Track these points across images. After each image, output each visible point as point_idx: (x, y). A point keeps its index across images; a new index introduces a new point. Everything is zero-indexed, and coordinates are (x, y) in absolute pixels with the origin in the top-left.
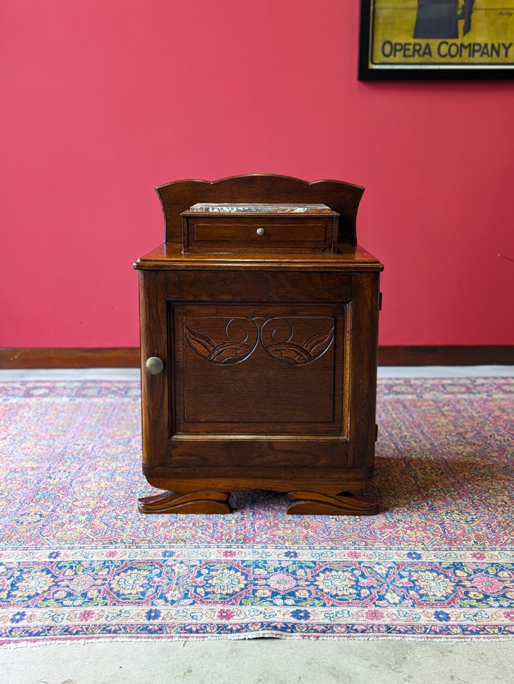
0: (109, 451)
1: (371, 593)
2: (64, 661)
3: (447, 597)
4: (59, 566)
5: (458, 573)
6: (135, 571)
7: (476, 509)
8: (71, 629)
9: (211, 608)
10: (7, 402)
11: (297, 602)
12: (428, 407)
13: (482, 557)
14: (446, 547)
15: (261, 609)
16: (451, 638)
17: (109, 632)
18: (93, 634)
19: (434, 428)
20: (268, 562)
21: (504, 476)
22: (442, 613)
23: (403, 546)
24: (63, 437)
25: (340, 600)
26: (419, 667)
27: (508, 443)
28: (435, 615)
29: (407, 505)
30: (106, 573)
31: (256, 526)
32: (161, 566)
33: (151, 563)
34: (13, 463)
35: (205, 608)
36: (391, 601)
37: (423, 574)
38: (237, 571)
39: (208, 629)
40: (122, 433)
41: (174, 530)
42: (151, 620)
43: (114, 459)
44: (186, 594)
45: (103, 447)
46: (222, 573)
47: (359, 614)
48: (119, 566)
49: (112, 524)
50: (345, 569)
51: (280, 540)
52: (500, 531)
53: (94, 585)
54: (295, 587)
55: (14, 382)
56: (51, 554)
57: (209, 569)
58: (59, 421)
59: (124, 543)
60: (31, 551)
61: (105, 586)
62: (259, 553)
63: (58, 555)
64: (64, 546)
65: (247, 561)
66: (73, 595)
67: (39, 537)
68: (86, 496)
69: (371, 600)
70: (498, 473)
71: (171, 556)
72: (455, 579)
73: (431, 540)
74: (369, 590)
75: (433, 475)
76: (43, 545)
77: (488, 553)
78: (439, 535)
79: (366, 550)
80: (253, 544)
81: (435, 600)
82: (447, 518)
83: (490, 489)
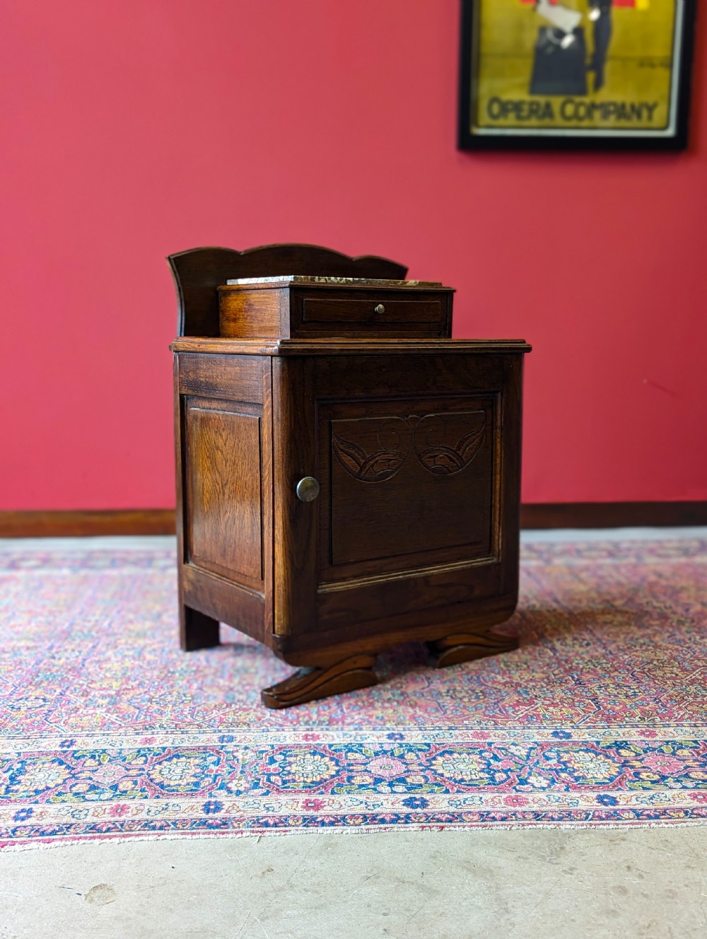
0: (132, 627)
1: (508, 776)
2: (93, 863)
3: (611, 780)
4: (75, 755)
5: (623, 752)
6: (183, 759)
7: (638, 682)
8: (98, 826)
9: (293, 798)
11: (409, 789)
12: (560, 574)
13: (653, 734)
14: (602, 724)
15: (360, 797)
16: (623, 824)
17: (154, 828)
18: (131, 831)
19: (570, 595)
20: (363, 745)
21: (670, 646)
22: (606, 796)
23: (545, 725)
24: (67, 613)
25: (468, 785)
26: (584, 858)
27: (670, 611)
29: (545, 680)
30: (142, 762)
31: (344, 706)
32: (218, 753)
33: (204, 749)
35: (283, 798)
36: (537, 785)
37: (575, 754)
38: (323, 756)
39: (291, 822)
40: (148, 608)
41: (231, 713)
42: (210, 814)
43: (139, 635)
44: (256, 784)
45: (123, 623)
46: (304, 759)
47: (495, 800)
48: (159, 754)
49: (145, 707)
50: (471, 751)
51: (378, 721)
52: (672, 706)
53: (127, 776)
54: (405, 772)
56: (63, 743)
57: (284, 755)
58: (60, 596)
59: (165, 728)
60: (35, 740)
61: (142, 777)
62: (351, 736)
63: (72, 743)
64: (80, 733)
65: (335, 744)
66: (99, 788)
67: (44, 724)
68: (106, 677)
69: (510, 784)
70: (661, 643)
71: (230, 741)
72: (619, 760)
73: (583, 716)
74: (506, 773)
75: (576, 646)
76: (51, 732)
77: (659, 731)
78: (593, 712)
79: (496, 729)
80: (342, 725)
81: (596, 783)
82: (601, 693)
83: (652, 660)
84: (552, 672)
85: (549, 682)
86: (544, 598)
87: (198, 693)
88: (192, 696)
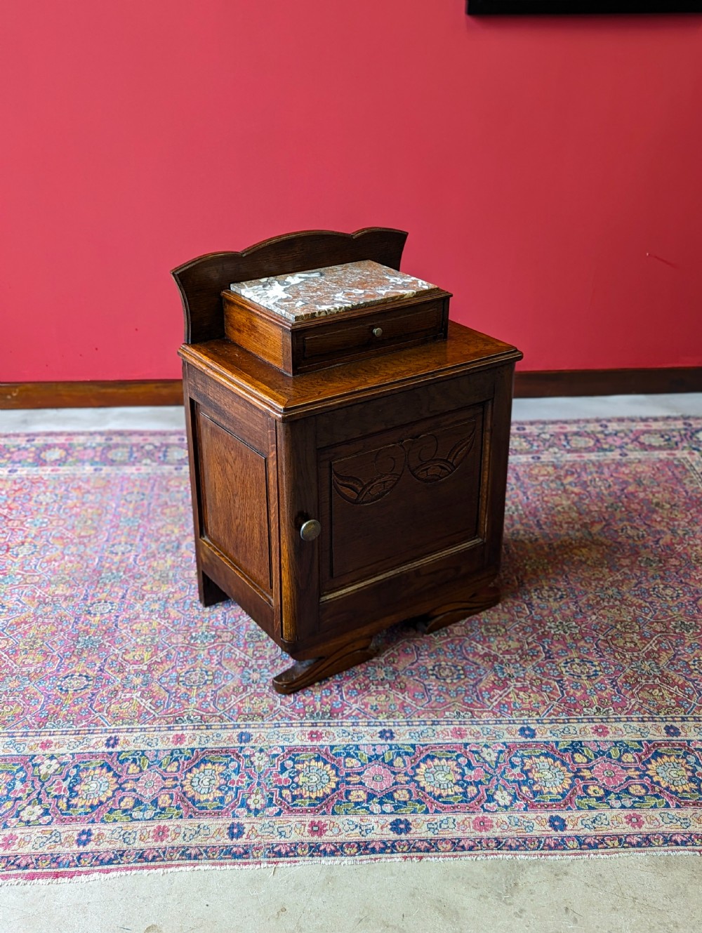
0: (155, 564)
1: (478, 790)
2: (144, 899)
3: (563, 795)
5: (577, 757)
6: (209, 765)
7: (601, 656)
8: (146, 854)
9: (300, 819)
10: (14, 476)
11: (396, 808)
12: (547, 478)
13: (605, 732)
14: (564, 717)
15: (356, 819)
16: (567, 855)
17: (189, 857)
18: (172, 860)
19: (553, 516)
20: (359, 747)
21: (635, 600)
22: (558, 818)
23: (515, 718)
24: (95, 540)
25: (444, 803)
26: (532, 897)
27: (642, 542)
28: (550, 821)
29: (520, 651)
30: (175, 769)
31: (344, 689)
32: (238, 757)
33: (226, 752)
34: (40, 587)
35: (294, 819)
36: (502, 803)
37: (537, 760)
38: (326, 763)
39: (299, 850)
40: (168, 532)
41: (247, 699)
42: (234, 839)
43: (164, 579)
44: (271, 800)
45: (147, 558)
46: (310, 766)
47: (466, 823)
48: (189, 758)
49: (174, 691)
50: (450, 755)
51: (372, 712)
52: (626, 692)
53: (164, 788)
54: (393, 785)
55: (17, 435)
56: (108, 740)
57: (293, 760)
58: (86, 511)
59: (192, 721)
60: (83, 736)
61: (177, 789)
62: (349, 734)
63: (116, 741)
64: (121, 727)
65: (336, 746)
66: (142, 803)
67: (90, 713)
68: (137, 643)
69: (479, 801)
70: (628, 595)
71: (248, 740)
72: (573, 768)
73: (548, 706)
74: (477, 787)
75: (551, 600)
76: (97, 725)
77: (611, 727)
78: (557, 699)
79: (473, 724)
80: (342, 719)
81: (551, 800)
82: (567, 672)
83: (617, 622)
84: (527, 638)
85: (523, 654)
86: (529, 520)
87: (218, 669)
88: (213, 675)
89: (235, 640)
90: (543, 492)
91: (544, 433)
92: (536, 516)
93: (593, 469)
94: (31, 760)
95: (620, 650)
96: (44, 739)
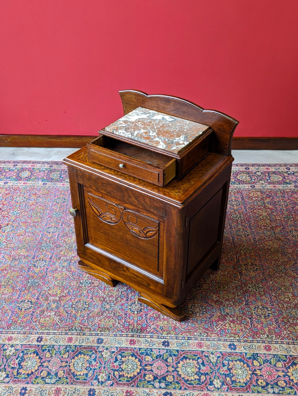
0: (67, 240)
1: (206, 378)
3: (246, 384)
4: (43, 349)
5: (256, 363)
6: (83, 355)
7: (272, 305)
9: (121, 389)
10: (7, 186)
11: (167, 385)
12: (257, 198)
13: (269, 349)
14: (251, 339)
15: (147, 390)
19: (258, 221)
20: (153, 350)
23: (227, 338)
24: (41, 224)
29: (233, 300)
30: (67, 357)
31: (148, 317)
32: (96, 352)
33: (91, 349)
34: (13, 250)
35: (119, 389)
36: (216, 386)
37: (235, 363)
38: (136, 358)
41: (103, 320)
44: (109, 377)
45: (64, 236)
46: (128, 359)
48: (74, 351)
49: (70, 312)
50: (194, 357)
51: (160, 330)
52: (282, 327)
53: (61, 367)
54: (166, 372)
55: (9, 162)
56: (38, 338)
57: (121, 355)
58: (38, 207)
59: (76, 330)
60: (27, 335)
61: (67, 368)
62: (148, 342)
63: (41, 339)
64: (44, 331)
65: (142, 349)
66: (51, 374)
67: (31, 323)
68: (55, 284)
69: (206, 384)
70: (289, 270)
71: (101, 343)
72: (252, 368)
73: (244, 332)
74: (205, 376)
75: (251, 271)
76: (34, 330)
77: (273, 346)
78: (248, 328)
79: (207, 340)
80: (146, 333)
81: (240, 386)
82: (255, 313)
83: (282, 285)
84: (237, 293)
86: (246, 223)
87: (91, 301)
88: (88, 305)
89: (100, 285)
90: (254, 207)
91: (258, 172)
92: (249, 222)
93: (280, 195)
94: (3, 347)
95: (282, 302)
96: (10, 335)
